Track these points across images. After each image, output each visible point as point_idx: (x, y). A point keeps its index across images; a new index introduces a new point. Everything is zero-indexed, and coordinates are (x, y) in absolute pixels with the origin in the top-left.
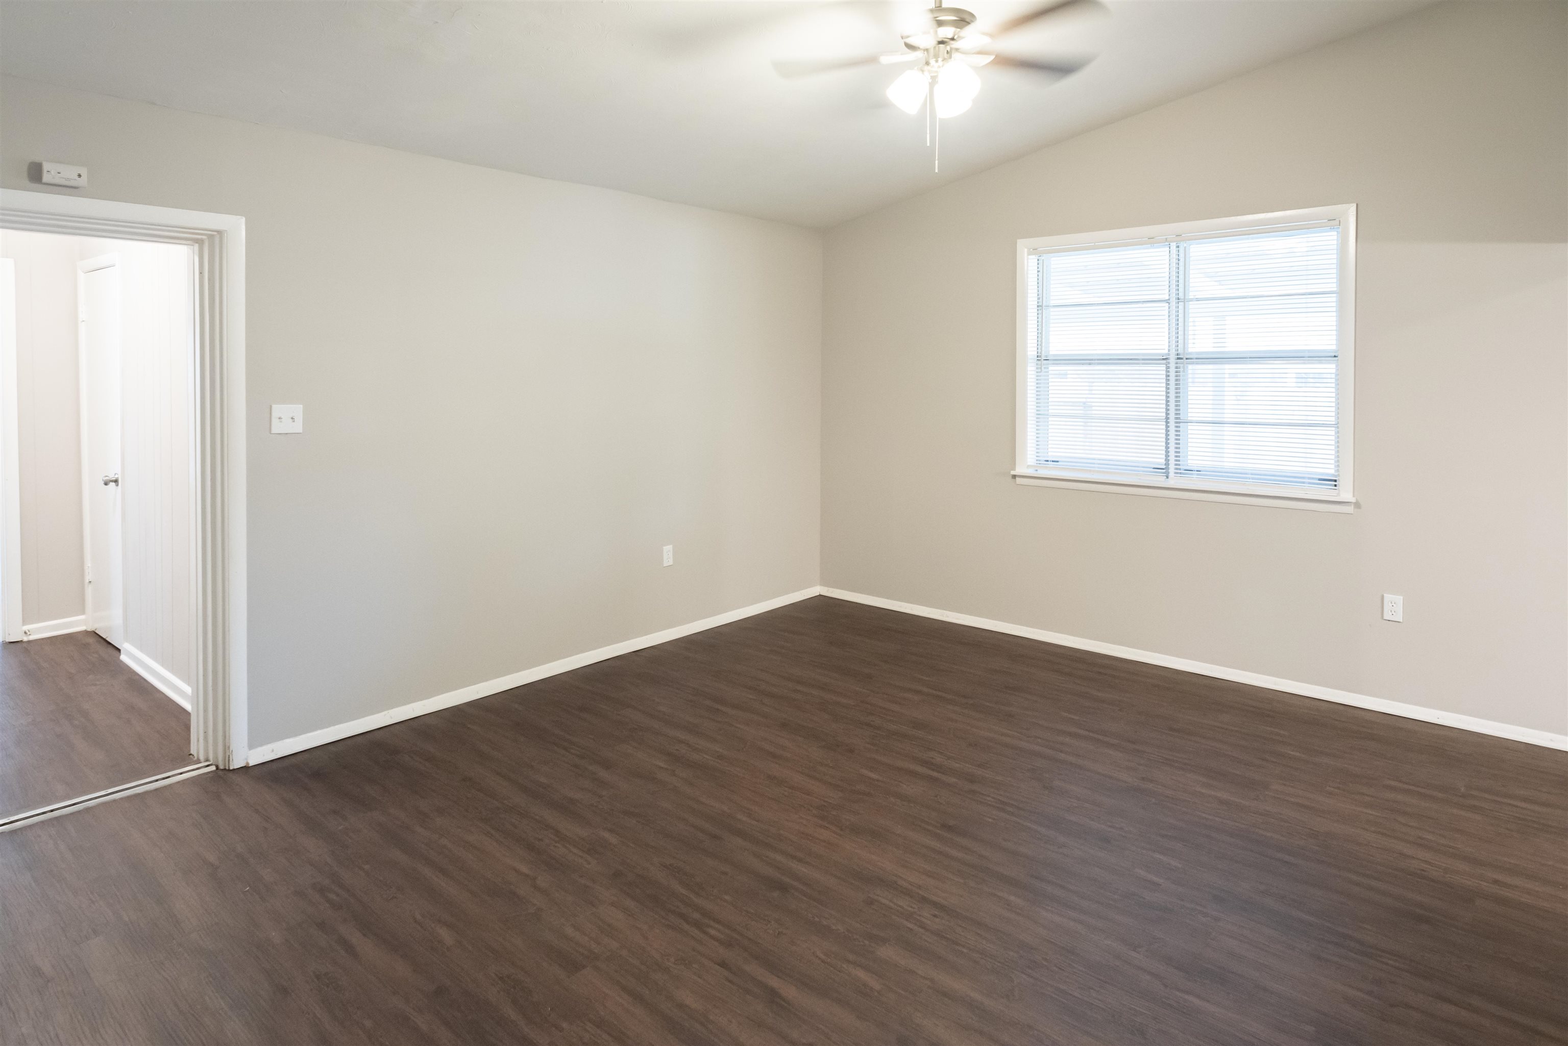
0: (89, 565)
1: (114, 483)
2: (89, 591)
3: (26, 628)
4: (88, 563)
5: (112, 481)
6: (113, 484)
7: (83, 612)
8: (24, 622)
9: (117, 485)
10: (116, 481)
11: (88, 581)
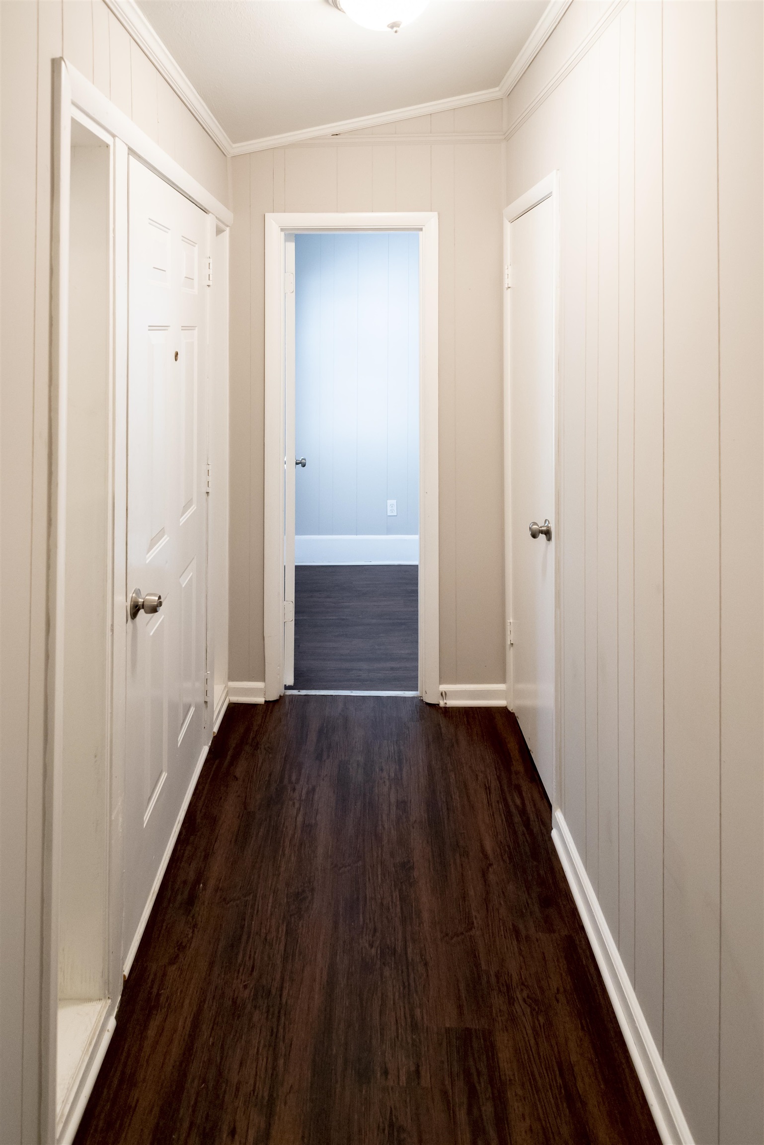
0: (511, 621)
1: (544, 536)
2: (510, 654)
3: (444, 688)
4: (510, 620)
5: (542, 532)
6: (542, 537)
7: (504, 681)
8: (442, 681)
9: (549, 539)
10: (547, 533)
11: (509, 643)
